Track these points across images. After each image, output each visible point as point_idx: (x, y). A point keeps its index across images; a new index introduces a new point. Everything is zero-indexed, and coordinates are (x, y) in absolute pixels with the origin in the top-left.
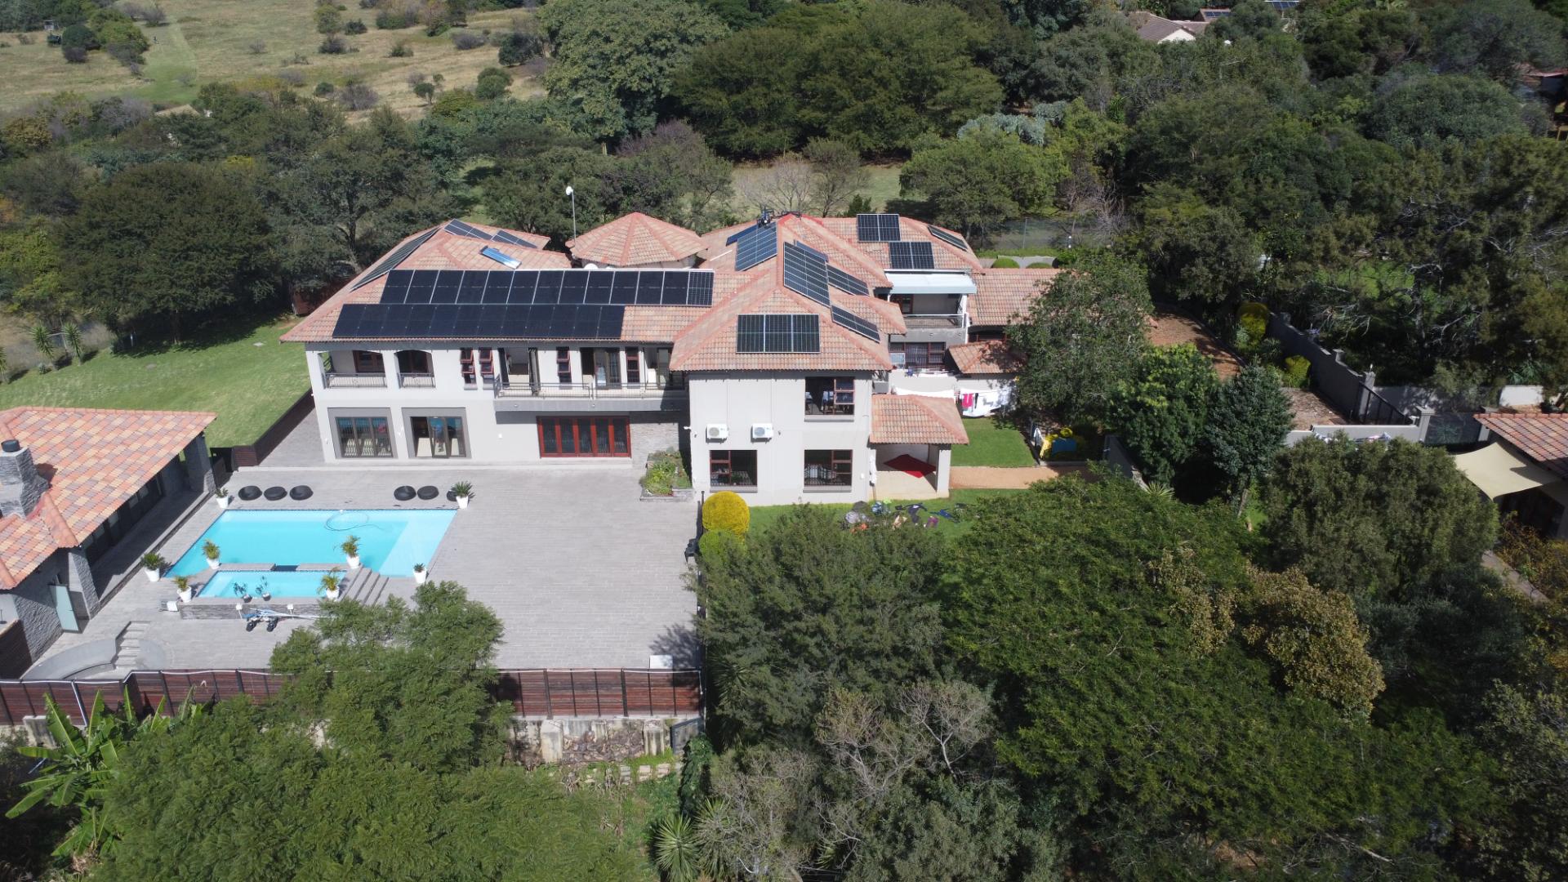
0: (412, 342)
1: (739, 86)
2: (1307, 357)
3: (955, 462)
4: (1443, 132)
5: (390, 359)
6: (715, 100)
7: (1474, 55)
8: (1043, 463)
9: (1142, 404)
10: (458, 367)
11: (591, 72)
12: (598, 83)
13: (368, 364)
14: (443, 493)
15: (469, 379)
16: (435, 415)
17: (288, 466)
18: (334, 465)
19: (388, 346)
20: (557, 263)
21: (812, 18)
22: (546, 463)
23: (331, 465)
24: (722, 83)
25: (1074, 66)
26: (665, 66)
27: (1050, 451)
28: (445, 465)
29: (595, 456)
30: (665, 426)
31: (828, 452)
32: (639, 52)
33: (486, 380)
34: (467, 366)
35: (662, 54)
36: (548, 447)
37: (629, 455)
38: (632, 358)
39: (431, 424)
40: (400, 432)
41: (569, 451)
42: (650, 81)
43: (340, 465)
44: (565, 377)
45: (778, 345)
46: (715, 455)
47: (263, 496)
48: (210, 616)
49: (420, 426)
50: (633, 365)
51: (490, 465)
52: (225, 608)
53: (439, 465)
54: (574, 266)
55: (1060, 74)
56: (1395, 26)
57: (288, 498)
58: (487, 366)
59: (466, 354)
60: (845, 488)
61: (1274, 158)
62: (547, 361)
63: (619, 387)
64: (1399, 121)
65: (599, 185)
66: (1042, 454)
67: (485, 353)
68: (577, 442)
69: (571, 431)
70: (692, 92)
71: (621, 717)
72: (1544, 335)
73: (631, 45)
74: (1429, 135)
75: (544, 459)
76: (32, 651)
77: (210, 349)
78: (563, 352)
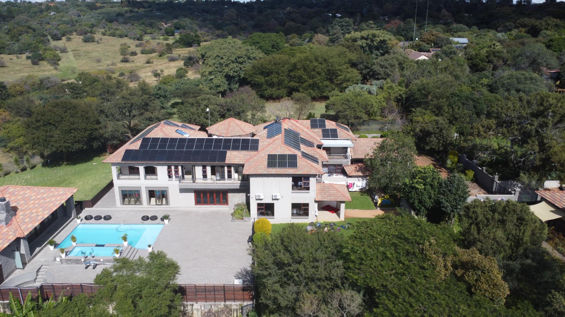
0: (150, 163)
1: (268, 74)
2: (473, 170)
3: (346, 208)
4: (518, 91)
5: (142, 170)
6: (260, 79)
7: (527, 64)
8: (378, 208)
9: (414, 187)
10: (166, 172)
11: (216, 69)
12: (218, 73)
13: (134, 171)
14: (159, 218)
15: (170, 176)
16: (157, 190)
17: (102, 208)
18: (120, 208)
19: (141, 165)
20: (203, 135)
21: (294, 51)
22: (197, 207)
23: (118, 208)
24: (262, 73)
25: (386, 68)
26: (242, 67)
27: (381, 204)
28: (160, 208)
29: (215, 205)
30: (241, 194)
31: (300, 204)
32: (233, 62)
33: (176, 177)
34: (169, 172)
35: (241, 63)
36: (198, 202)
37: (228, 205)
38: (229, 170)
39: (156, 193)
40: (144, 196)
41: (205, 203)
42: (237, 72)
43: (122, 208)
44: (205, 176)
45: (282, 165)
46: (259, 205)
47: (93, 219)
48: (72, 263)
49: (152, 194)
50: (229, 172)
51: (177, 208)
52: (78, 260)
53: (158, 208)
54: (209, 136)
55: (382, 71)
56: (499, 54)
57: (103, 220)
58: (177, 172)
59: (169, 168)
60: (306, 217)
61: (458, 100)
62: (198, 170)
63: (224, 180)
64: (502, 87)
65: (218, 108)
66: (378, 205)
67: (176, 167)
68: (209, 200)
69: (207, 196)
70: (252, 76)
71: (223, 303)
72: (559, 162)
73: (230, 60)
74: (513, 92)
75: (196, 206)
76: (5, 276)
77: (77, 165)
78: (204, 167)
